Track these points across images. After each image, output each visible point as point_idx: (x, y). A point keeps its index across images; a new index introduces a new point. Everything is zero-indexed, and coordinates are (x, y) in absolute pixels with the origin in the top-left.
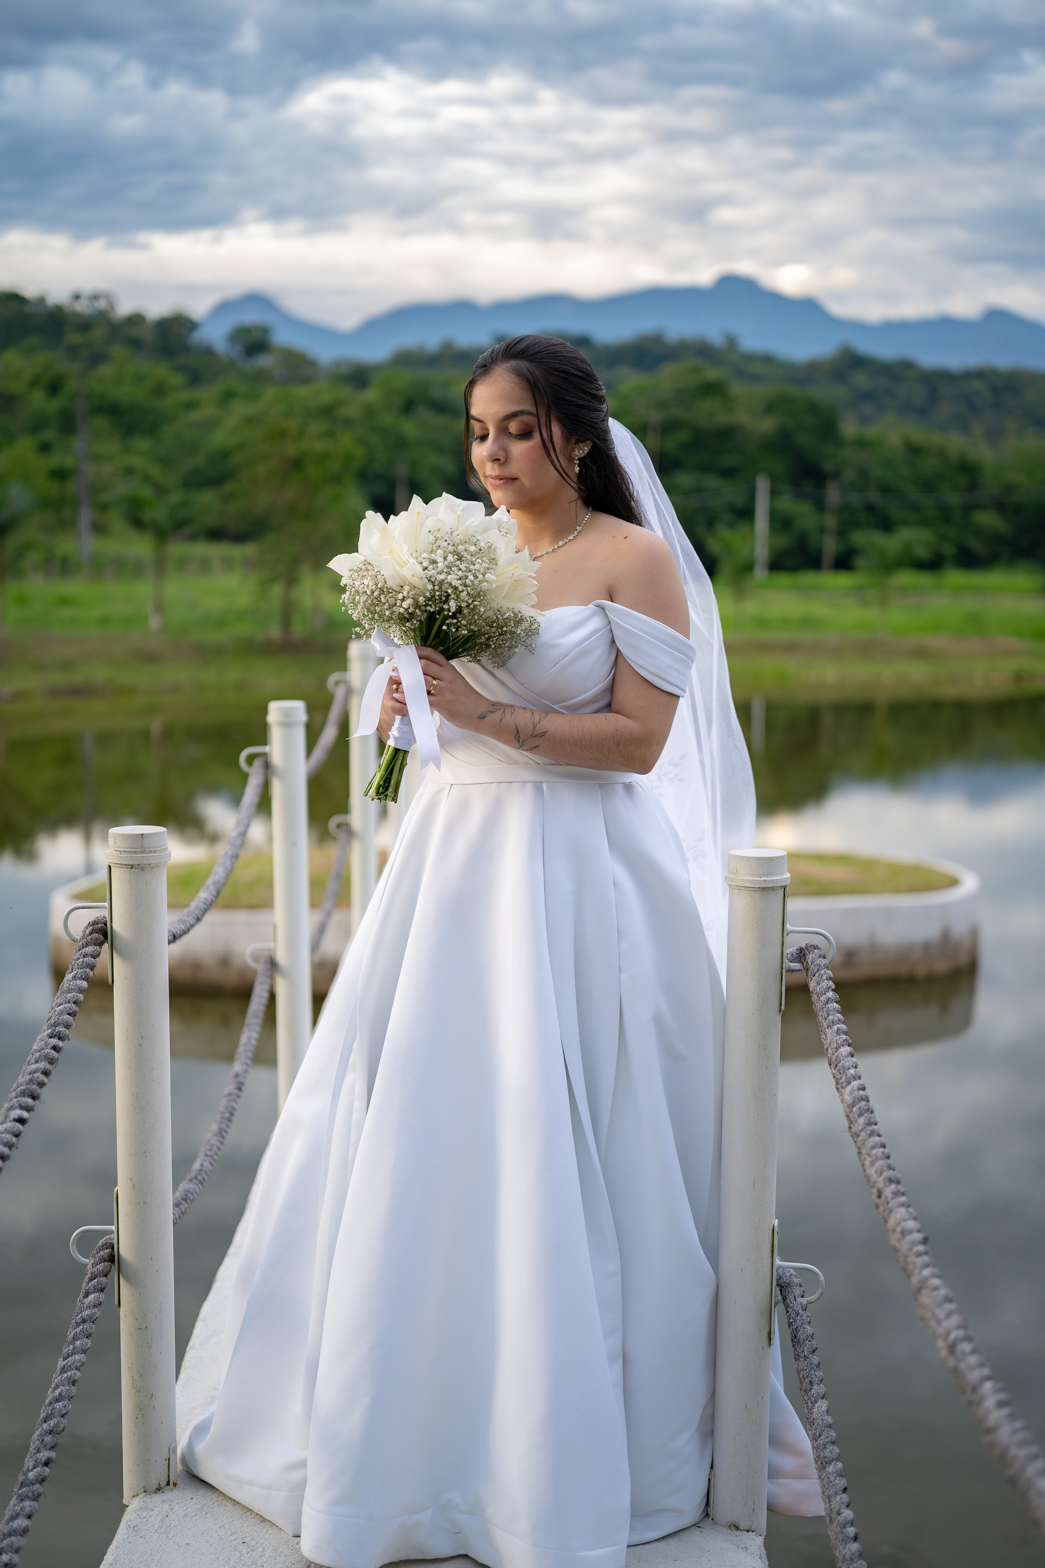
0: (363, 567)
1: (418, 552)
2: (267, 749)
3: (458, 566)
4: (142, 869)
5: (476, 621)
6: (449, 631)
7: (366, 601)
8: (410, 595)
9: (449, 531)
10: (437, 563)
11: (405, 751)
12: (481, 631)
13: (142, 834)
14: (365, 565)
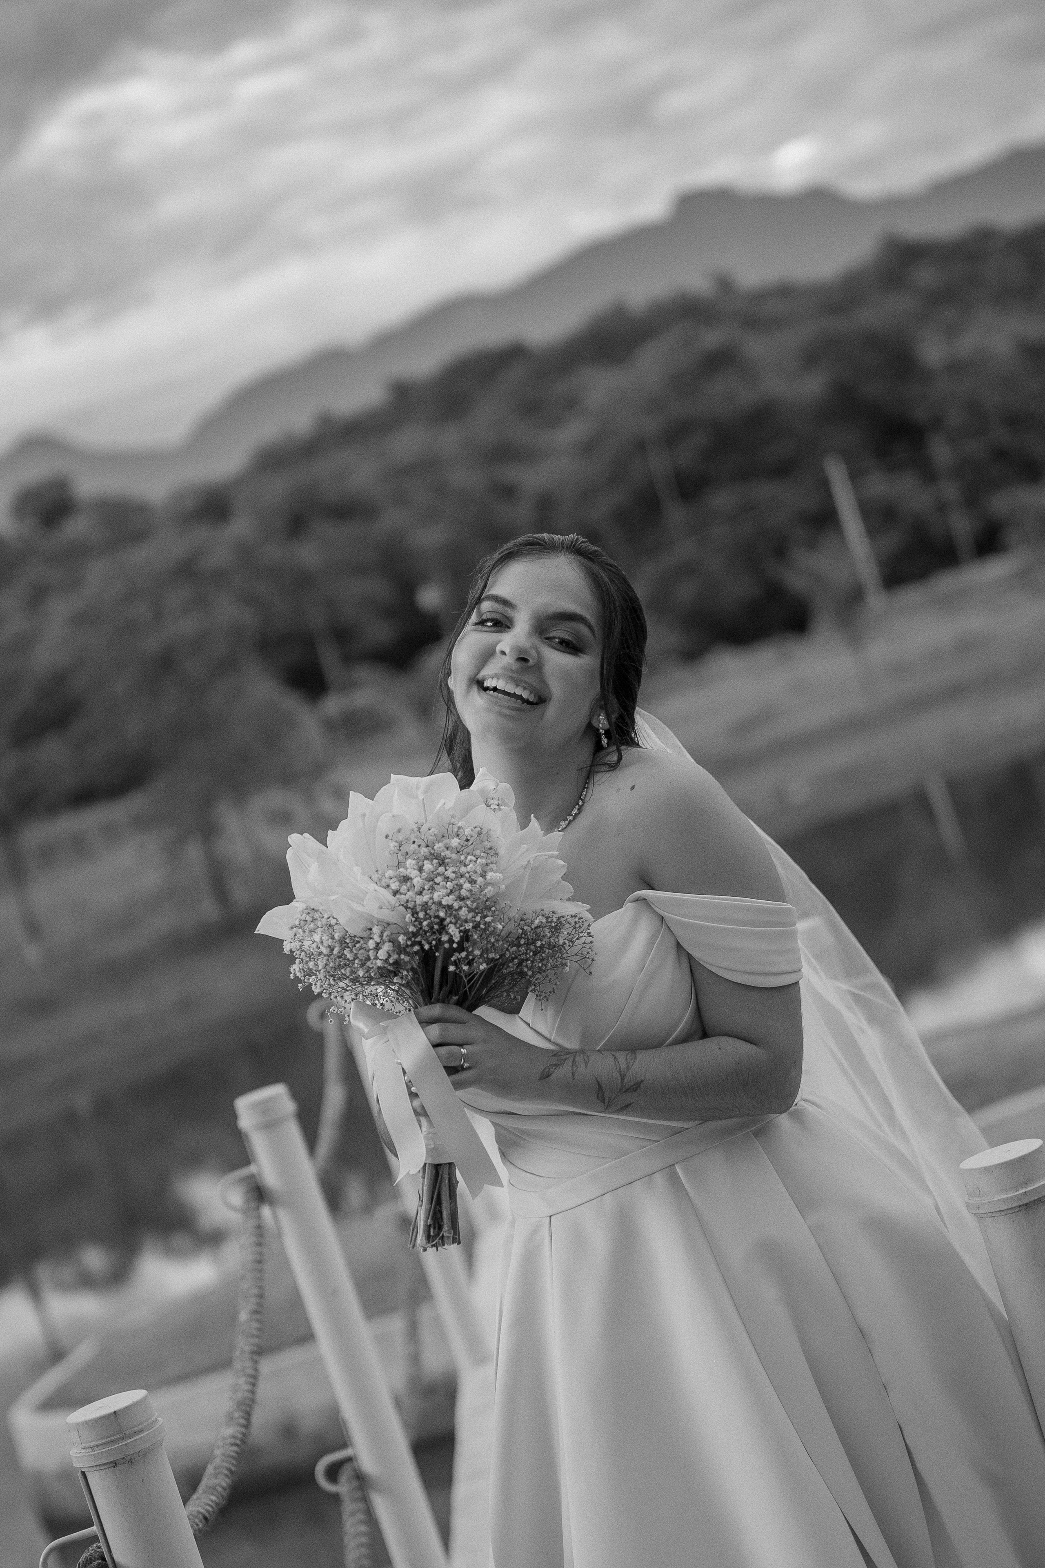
0: (308, 918)
1: (380, 873)
2: (252, 1169)
3: (443, 874)
4: (131, 1462)
5: (494, 945)
6: (460, 972)
7: (326, 965)
8: (384, 938)
9: (415, 827)
10: (411, 879)
11: (449, 1164)
12: (505, 956)
13: (115, 1412)
14: (309, 913)
